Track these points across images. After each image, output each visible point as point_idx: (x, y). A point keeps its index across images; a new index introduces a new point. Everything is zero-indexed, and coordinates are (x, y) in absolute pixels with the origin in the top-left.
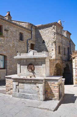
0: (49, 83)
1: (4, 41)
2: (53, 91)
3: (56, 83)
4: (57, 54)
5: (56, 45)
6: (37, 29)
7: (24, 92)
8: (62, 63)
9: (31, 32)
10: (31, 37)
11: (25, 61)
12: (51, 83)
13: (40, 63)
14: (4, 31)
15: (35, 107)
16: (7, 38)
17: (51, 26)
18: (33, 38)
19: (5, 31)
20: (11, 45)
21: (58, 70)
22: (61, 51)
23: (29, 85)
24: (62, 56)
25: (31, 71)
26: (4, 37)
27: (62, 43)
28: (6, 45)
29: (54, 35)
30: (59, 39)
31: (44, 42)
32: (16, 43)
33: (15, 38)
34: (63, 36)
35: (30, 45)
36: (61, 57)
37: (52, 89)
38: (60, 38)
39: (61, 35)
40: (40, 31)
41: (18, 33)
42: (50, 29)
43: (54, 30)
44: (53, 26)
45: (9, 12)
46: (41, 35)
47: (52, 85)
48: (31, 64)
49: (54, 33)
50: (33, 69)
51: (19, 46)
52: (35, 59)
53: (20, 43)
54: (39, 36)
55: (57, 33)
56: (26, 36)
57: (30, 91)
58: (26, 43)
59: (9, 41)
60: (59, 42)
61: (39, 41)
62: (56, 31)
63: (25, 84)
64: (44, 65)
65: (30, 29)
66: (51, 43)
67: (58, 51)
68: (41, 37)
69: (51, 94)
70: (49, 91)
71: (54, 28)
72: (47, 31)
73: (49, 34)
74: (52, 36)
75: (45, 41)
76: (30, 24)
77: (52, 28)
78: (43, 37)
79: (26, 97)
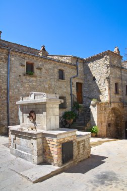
0: (47, 139)
1: (36, 81)
2: (52, 152)
3: (55, 140)
4: (113, 95)
5: (109, 82)
6: (85, 62)
7: (20, 149)
8: (123, 107)
9: (76, 67)
10: (76, 74)
11: (26, 107)
12: (50, 140)
13: (41, 110)
14: (35, 70)
15: (17, 172)
16: (40, 78)
17: (103, 57)
18: (79, 75)
19: (37, 70)
20: (46, 86)
21: (117, 118)
22: (120, 90)
23: (25, 140)
24: (121, 97)
25: (32, 120)
26: (35, 77)
27: (121, 78)
28: (39, 87)
29: (108, 68)
30: (116, 74)
31: (94, 79)
32: (53, 83)
33: (51, 77)
34: (122, 68)
35: (75, 84)
36: (120, 99)
37: (51, 148)
38: (118, 72)
39: (118, 67)
40: (89, 65)
41: (56, 71)
42: (102, 61)
43: (106, 62)
44: (105, 56)
45: (44, 46)
46: (91, 70)
47: (51, 142)
48: (32, 112)
49: (107, 65)
50: (34, 118)
51: (58, 86)
52: (36, 104)
53: (60, 82)
54: (87, 72)
55: (111, 65)
56: (69, 72)
57: (25, 148)
58: (69, 82)
59: (43, 82)
60: (115, 78)
61: (89, 78)
62: (110, 63)
63: (21, 139)
64: (44, 113)
65: (75, 64)
66: (103, 80)
67: (114, 90)
68: (90, 72)
69: (49, 156)
70: (47, 150)
71: (106, 59)
72: (98, 65)
73: (101, 67)
74: (105, 70)
75: (96, 78)
76: (75, 57)
77: (103, 59)
78: (93, 73)
79: (21, 156)
